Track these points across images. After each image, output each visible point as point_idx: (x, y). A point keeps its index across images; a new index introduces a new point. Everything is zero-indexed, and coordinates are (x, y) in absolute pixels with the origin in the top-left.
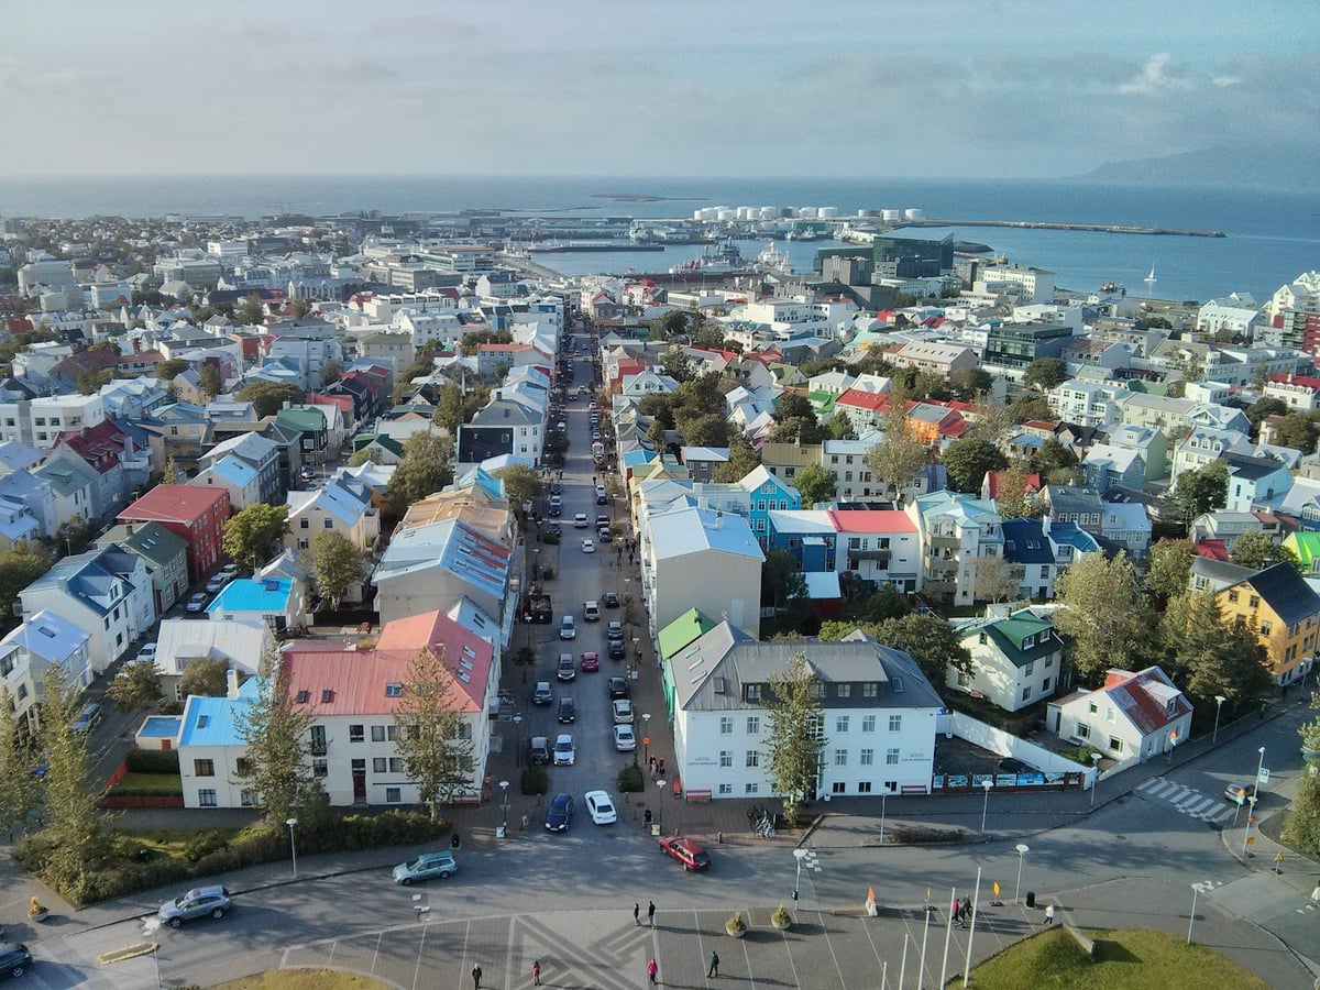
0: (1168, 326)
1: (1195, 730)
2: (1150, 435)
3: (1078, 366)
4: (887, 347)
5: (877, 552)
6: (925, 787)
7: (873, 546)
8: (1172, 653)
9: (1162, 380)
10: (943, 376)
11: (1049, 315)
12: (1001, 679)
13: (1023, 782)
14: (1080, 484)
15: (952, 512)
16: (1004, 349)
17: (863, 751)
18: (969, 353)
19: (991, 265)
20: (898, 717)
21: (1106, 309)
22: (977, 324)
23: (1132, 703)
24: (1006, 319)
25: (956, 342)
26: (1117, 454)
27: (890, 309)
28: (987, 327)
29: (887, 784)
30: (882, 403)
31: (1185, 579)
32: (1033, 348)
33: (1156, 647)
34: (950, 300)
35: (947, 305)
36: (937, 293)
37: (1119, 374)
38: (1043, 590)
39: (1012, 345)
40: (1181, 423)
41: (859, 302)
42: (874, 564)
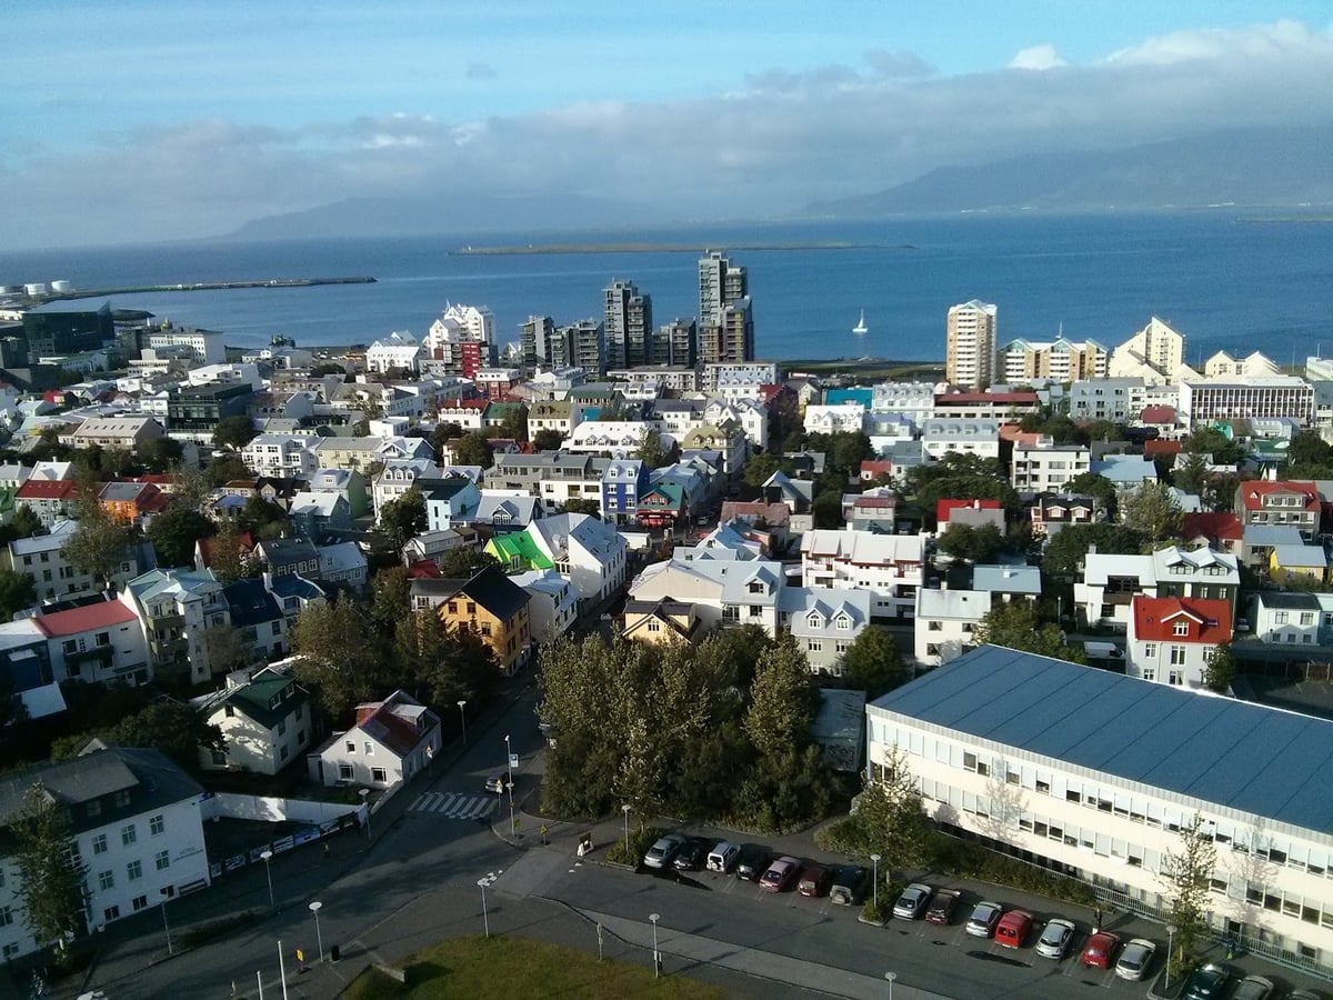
0: (342, 371)
1: (447, 739)
2: (347, 475)
3: (265, 421)
4: (62, 429)
5: (99, 650)
6: (203, 880)
7: (91, 643)
8: (411, 674)
9: (347, 422)
10: (129, 451)
11: (225, 374)
12: (257, 746)
13: (301, 840)
14: (291, 535)
15: (169, 590)
16: (187, 414)
17: (130, 866)
18: (152, 424)
19: (156, 330)
20: (160, 818)
21: (280, 362)
22: (154, 392)
23: (385, 731)
24: (183, 384)
25: (135, 414)
26: (321, 498)
27: (56, 389)
28: (165, 394)
29: (163, 891)
30: (68, 490)
31: (406, 602)
32: (216, 409)
33: (396, 672)
34: (120, 371)
35: (118, 377)
36: (105, 366)
37: (306, 423)
38: (278, 646)
39: (195, 409)
40: (373, 459)
41: (20, 386)
42: (98, 663)
